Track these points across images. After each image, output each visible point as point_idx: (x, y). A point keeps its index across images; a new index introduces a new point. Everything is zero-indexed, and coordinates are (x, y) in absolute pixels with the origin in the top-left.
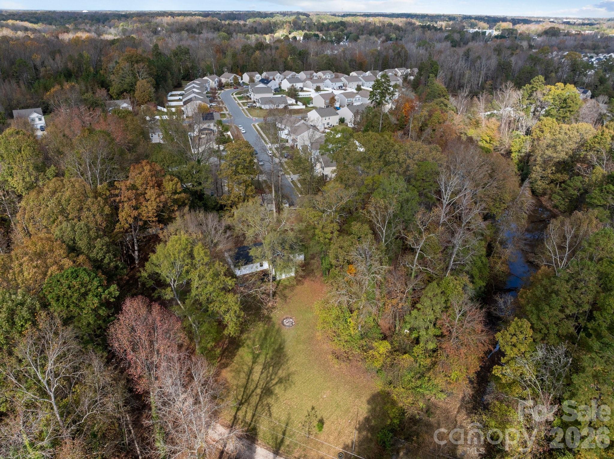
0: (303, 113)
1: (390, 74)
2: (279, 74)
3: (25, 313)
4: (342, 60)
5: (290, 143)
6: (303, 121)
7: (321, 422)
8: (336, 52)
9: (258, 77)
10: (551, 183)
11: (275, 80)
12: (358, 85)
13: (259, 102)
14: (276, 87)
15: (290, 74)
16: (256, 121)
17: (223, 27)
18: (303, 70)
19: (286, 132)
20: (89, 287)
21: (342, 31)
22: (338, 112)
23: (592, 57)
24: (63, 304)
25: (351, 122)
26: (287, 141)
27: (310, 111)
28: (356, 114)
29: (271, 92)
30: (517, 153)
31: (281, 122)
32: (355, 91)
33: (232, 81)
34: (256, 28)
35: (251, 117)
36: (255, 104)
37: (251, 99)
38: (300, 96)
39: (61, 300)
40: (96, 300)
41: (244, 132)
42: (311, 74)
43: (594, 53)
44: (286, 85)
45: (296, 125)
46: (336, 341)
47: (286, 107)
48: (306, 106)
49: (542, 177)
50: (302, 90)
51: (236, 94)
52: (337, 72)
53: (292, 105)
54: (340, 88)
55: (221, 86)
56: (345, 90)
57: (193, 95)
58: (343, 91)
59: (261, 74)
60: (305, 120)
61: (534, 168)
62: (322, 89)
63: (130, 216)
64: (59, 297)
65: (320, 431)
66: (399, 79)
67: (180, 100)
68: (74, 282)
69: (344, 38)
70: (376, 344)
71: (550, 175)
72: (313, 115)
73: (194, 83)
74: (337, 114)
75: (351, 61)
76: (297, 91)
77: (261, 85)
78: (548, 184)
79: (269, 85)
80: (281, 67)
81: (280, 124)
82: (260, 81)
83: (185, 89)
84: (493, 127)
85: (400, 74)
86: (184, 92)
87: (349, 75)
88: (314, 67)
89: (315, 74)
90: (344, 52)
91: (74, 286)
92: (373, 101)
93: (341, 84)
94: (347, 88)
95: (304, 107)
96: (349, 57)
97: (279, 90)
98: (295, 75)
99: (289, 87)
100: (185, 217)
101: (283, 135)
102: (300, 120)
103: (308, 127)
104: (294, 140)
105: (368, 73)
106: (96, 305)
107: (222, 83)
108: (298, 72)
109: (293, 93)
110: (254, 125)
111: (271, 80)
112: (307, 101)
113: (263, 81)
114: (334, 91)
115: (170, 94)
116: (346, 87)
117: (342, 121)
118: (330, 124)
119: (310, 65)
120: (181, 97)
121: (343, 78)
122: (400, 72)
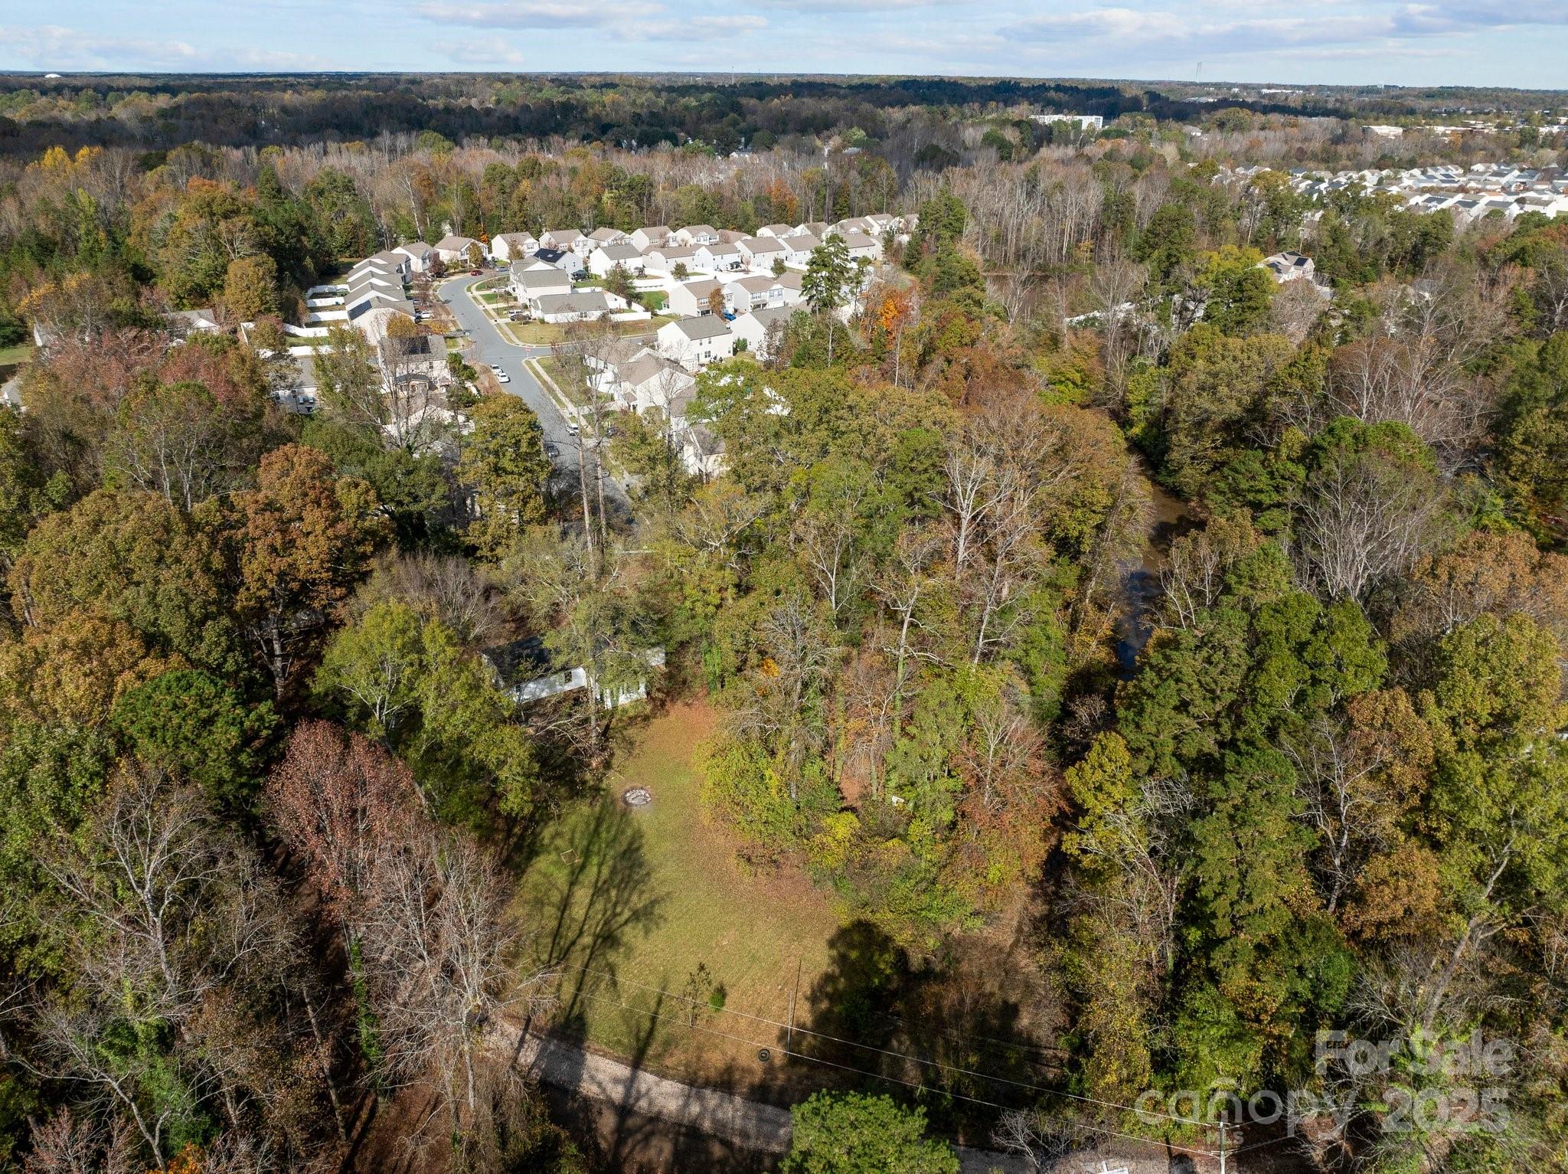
0: (645, 334)
1: (854, 230)
2: (582, 237)
3: (89, 761)
4: (736, 198)
5: (618, 405)
6: (646, 350)
7: (721, 994)
8: (721, 177)
9: (530, 245)
10: (1213, 470)
11: (572, 251)
12: (776, 260)
13: (536, 308)
14: (576, 270)
15: (610, 236)
16: (533, 352)
17: (431, 116)
18: (643, 225)
19: (608, 376)
20: (216, 707)
21: (735, 124)
22: (731, 324)
23: (1321, 180)
24: (164, 741)
25: (760, 348)
26: (612, 399)
27: (663, 324)
28: (772, 328)
29: (564, 283)
30: (1142, 408)
31: (595, 354)
32: (770, 274)
33: (466, 257)
34: (517, 119)
35: (521, 344)
36: (526, 313)
37: (516, 299)
38: (638, 290)
39: (159, 734)
40: (234, 732)
41: (506, 379)
42: (662, 236)
43: (1327, 169)
44: (601, 265)
45: (632, 360)
46: (744, 824)
47: (604, 318)
48: (654, 314)
49: (1193, 458)
50: (641, 274)
51: (478, 289)
52: (724, 228)
53: (620, 311)
54: (735, 266)
55: (440, 270)
56: (746, 271)
57: (371, 295)
58: (742, 275)
59: (537, 235)
60: (653, 347)
61: (1174, 437)
62: (689, 271)
63: (270, 571)
64: (154, 729)
65: (717, 1010)
66: (874, 241)
67: (337, 307)
68: (185, 697)
69: (739, 142)
70: (829, 820)
71: (1209, 452)
72: (670, 336)
73: (371, 264)
74: (729, 331)
75: (757, 200)
76: (631, 277)
77: (541, 266)
78: (1208, 473)
79: (560, 264)
80: (586, 218)
81: (593, 360)
82: (537, 255)
83: (350, 280)
84: (1087, 349)
85: (876, 230)
86: (346, 287)
87: (754, 235)
88: (668, 216)
89: (671, 234)
90: (739, 178)
91: (186, 705)
92: (811, 298)
93: (734, 258)
94: (750, 268)
95: (648, 316)
96: (750, 188)
97: (583, 276)
98: (622, 238)
99: (609, 268)
100: (394, 571)
101: (603, 384)
102: (639, 349)
103: (660, 364)
104: (629, 397)
105: (801, 230)
106: (234, 742)
107: (442, 264)
108: (630, 230)
109: (620, 283)
110: (528, 363)
111: (564, 253)
112: (654, 302)
113: (543, 255)
114: (718, 274)
115: (310, 291)
116: (748, 263)
117: (740, 347)
118: (713, 355)
119: (658, 211)
120: (341, 300)
121: (741, 243)
122: (877, 224)
